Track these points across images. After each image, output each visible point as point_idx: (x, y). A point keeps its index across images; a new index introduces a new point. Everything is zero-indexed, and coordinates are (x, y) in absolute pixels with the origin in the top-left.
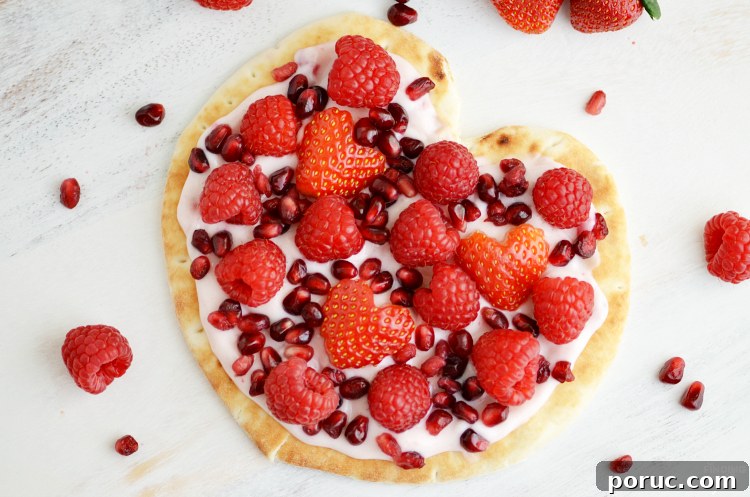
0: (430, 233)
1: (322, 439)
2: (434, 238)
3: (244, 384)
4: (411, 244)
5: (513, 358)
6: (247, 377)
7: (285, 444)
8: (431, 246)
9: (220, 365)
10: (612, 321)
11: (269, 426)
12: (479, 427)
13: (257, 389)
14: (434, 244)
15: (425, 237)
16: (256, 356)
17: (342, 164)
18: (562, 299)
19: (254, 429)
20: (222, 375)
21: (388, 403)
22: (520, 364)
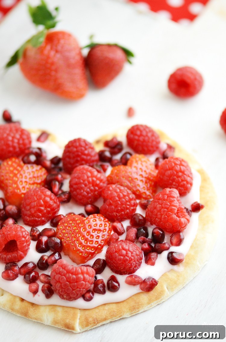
0: (89, 174)
1: (98, 299)
2: (93, 176)
3: (40, 297)
4: (83, 186)
5: (168, 197)
6: (40, 293)
7: (80, 316)
8: (93, 181)
9: (22, 300)
10: (205, 180)
11: (66, 312)
12: (173, 249)
13: (49, 293)
14: (95, 179)
15: (88, 177)
16: (38, 282)
17: (26, 176)
18: (173, 164)
19: (59, 318)
20: (26, 304)
21: (120, 250)
22: (174, 197)
